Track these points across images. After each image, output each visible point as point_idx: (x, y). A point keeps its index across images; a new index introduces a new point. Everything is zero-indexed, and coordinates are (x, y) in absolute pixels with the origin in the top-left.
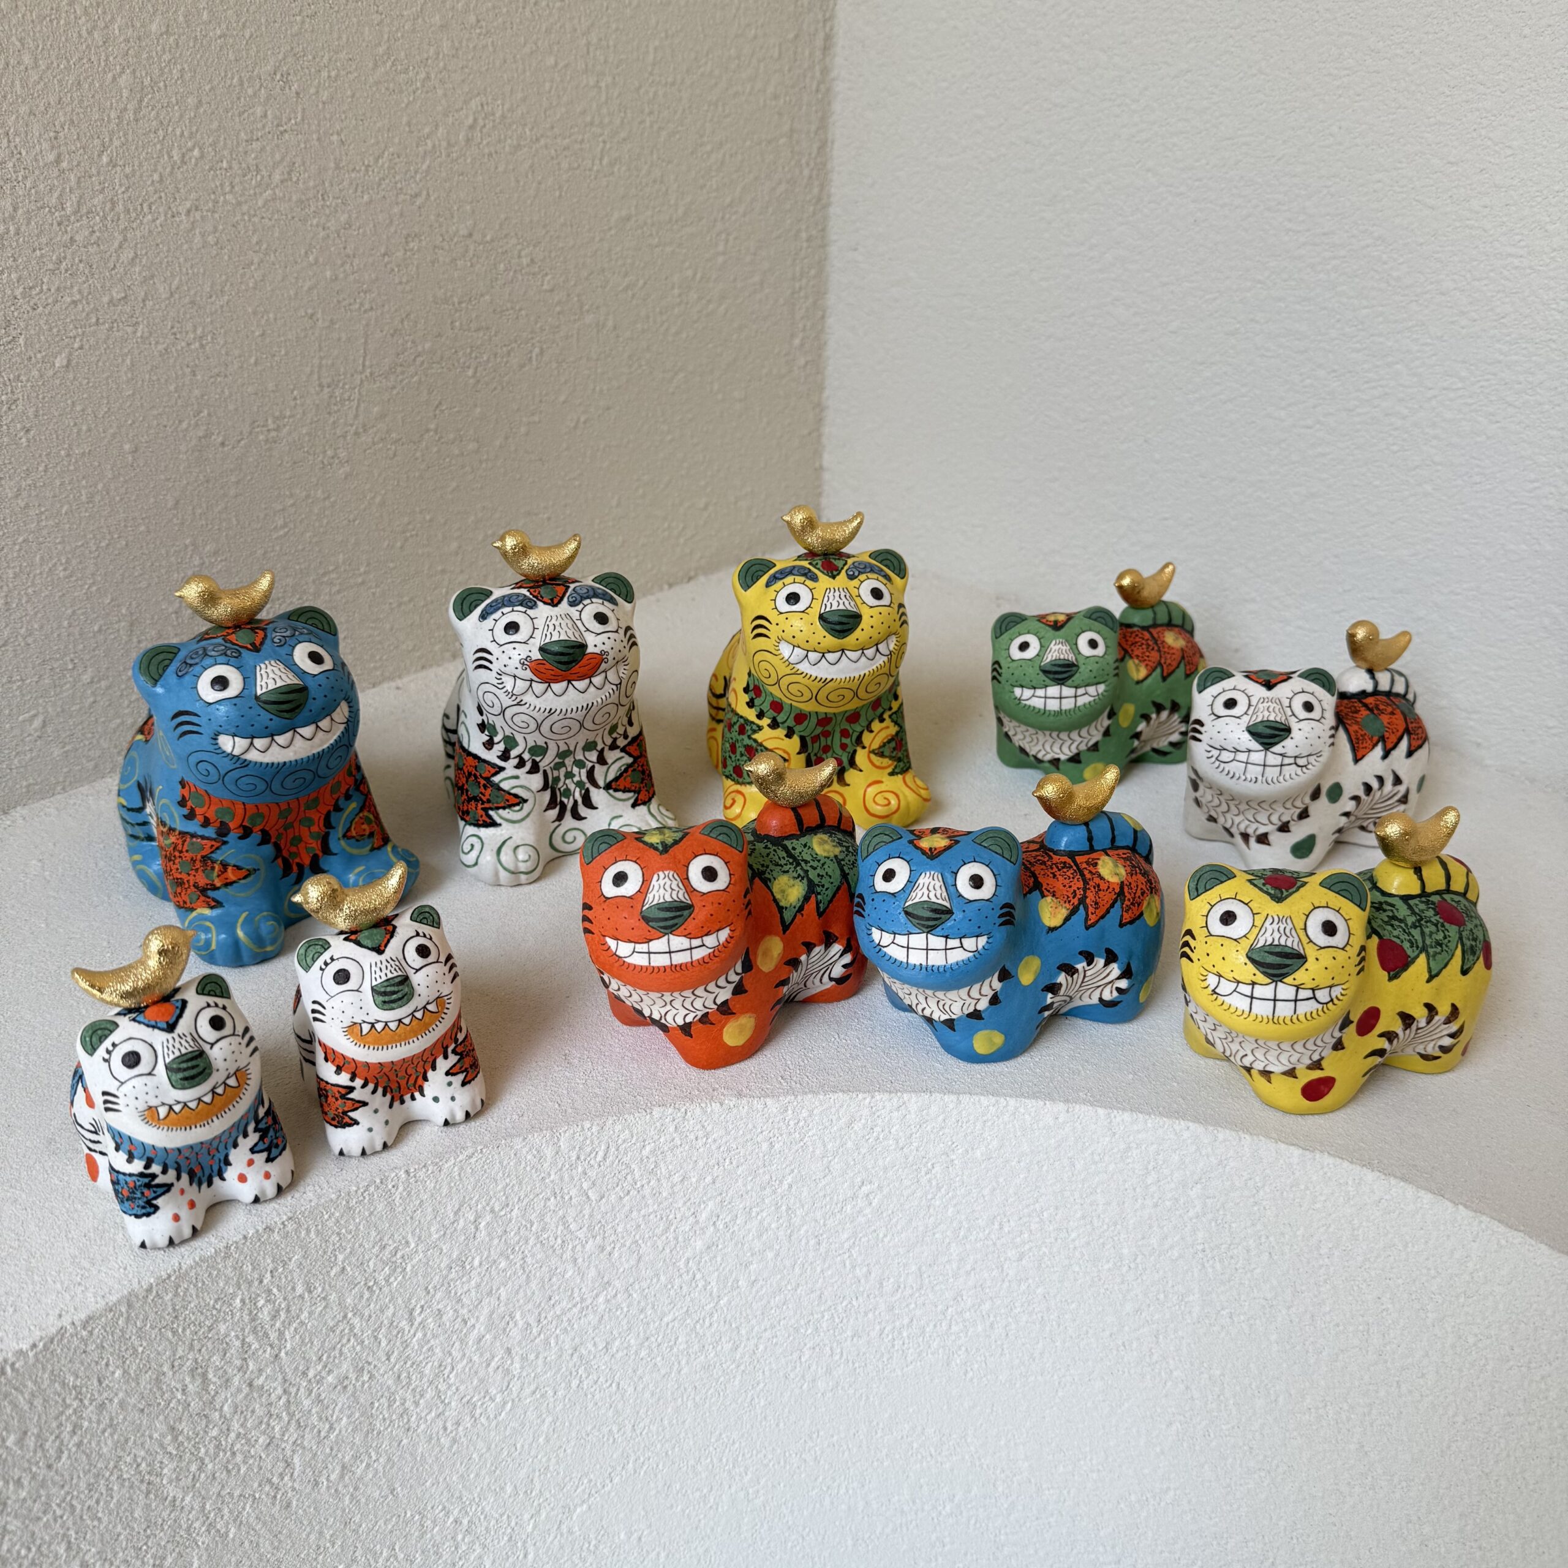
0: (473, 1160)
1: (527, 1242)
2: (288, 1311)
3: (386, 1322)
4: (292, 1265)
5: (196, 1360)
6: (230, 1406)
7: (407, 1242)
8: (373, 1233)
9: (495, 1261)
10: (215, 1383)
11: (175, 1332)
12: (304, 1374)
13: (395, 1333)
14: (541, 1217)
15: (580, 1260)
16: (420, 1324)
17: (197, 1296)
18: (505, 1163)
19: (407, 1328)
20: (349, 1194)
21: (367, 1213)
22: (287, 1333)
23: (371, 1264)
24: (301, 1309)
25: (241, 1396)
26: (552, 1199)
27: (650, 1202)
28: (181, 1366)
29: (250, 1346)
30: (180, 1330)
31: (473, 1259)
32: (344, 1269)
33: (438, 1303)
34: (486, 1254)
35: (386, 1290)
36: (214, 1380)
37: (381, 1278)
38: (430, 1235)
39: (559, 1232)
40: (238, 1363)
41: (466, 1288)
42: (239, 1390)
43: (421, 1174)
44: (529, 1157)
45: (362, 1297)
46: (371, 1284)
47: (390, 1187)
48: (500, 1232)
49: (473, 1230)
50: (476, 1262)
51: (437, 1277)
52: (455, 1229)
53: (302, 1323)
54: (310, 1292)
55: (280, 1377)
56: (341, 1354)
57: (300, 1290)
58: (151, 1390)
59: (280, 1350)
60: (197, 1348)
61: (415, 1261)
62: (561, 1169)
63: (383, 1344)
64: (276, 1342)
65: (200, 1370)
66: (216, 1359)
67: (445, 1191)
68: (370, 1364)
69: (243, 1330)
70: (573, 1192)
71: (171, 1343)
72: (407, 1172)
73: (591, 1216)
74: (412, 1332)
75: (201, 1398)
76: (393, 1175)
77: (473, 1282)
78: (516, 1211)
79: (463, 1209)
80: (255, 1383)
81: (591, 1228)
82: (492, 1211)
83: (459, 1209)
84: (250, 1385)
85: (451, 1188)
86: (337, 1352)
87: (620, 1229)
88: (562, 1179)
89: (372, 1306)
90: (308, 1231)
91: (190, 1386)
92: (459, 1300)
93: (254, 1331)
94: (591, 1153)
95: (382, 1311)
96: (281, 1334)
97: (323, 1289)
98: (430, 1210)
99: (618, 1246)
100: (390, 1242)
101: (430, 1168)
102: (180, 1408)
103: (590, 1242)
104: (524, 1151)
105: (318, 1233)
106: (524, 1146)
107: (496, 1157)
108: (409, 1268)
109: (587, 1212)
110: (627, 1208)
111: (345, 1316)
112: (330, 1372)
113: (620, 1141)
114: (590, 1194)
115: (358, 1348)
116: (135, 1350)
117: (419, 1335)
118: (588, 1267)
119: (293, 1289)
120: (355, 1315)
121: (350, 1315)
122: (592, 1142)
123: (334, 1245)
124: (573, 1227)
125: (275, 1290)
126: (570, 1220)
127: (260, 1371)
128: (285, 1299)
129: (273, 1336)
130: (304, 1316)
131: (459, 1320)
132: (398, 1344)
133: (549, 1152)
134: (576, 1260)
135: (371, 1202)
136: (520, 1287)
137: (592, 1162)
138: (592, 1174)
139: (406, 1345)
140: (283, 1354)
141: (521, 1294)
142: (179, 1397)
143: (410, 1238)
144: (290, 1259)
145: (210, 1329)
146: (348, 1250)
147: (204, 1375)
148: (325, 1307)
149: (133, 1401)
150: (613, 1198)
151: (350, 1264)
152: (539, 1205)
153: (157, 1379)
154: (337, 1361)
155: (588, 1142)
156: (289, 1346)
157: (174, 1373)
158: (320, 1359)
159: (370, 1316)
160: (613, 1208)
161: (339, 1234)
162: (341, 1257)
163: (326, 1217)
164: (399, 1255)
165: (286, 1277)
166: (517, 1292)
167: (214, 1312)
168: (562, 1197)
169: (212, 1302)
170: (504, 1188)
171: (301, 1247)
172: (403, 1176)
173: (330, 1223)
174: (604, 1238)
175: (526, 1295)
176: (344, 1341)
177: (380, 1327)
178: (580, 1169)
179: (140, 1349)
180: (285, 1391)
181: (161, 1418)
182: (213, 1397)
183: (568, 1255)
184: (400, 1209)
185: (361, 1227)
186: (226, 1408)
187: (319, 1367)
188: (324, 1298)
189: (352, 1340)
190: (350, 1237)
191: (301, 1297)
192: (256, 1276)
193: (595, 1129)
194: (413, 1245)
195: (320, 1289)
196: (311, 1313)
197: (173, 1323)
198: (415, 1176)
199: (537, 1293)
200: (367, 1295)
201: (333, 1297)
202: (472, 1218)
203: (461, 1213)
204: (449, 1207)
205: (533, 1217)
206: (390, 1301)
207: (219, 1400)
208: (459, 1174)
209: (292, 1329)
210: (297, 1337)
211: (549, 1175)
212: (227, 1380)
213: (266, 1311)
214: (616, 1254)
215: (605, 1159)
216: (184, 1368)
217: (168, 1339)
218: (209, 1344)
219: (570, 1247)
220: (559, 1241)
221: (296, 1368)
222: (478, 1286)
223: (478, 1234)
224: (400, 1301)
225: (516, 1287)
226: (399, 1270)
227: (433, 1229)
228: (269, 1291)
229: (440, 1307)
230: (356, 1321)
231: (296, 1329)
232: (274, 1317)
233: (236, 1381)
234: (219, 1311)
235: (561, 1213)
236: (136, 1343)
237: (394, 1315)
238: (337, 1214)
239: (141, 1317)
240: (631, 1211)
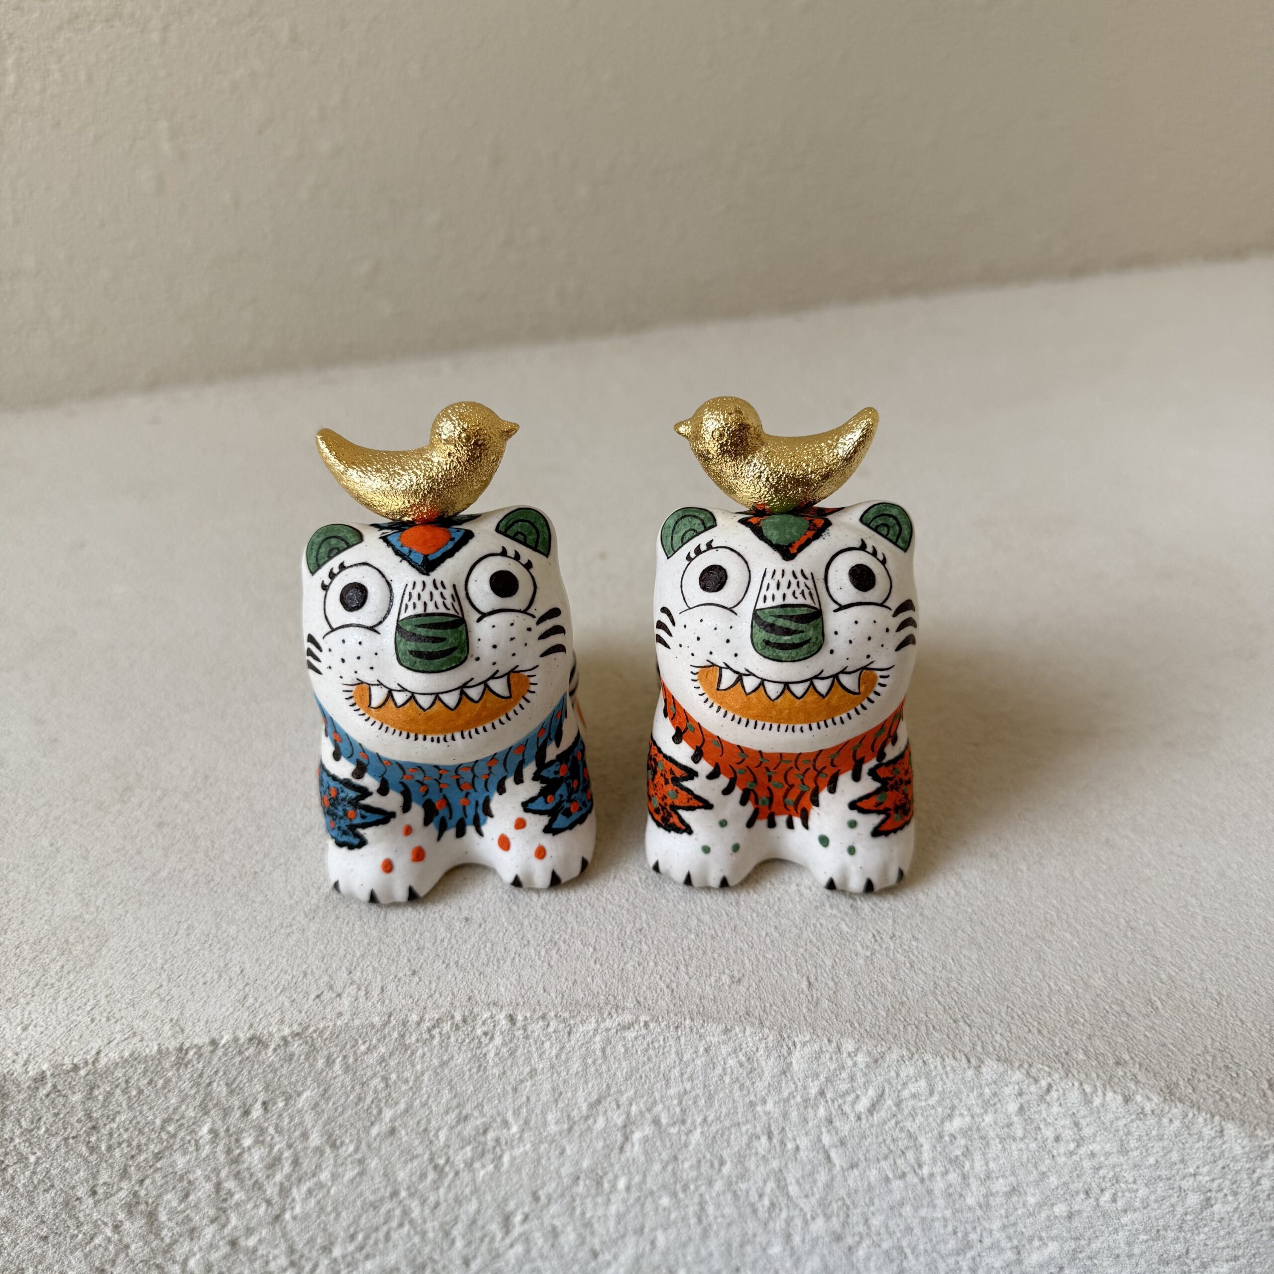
0: (630, 1035)
1: (710, 1183)
2: (296, 1163)
3: (463, 1217)
4: (301, 1102)
5: (135, 1194)
6: (198, 1263)
7: (506, 1124)
8: (446, 1095)
9: (652, 1193)
10: (170, 1229)
11: (92, 1149)
12: (326, 1249)
13: (478, 1234)
14: (740, 1159)
15: (797, 1239)
16: (520, 1235)
17: (130, 1107)
18: (687, 1057)
19: (499, 1236)
20: (405, 1023)
21: (436, 1062)
22: (295, 1191)
23: (442, 1135)
24: (319, 1166)
25: (215, 1256)
26: (764, 1139)
27: (940, 1202)
28: (108, 1196)
29: (230, 1194)
30: (103, 1147)
31: (616, 1178)
32: (392, 1131)
33: (553, 1217)
34: (637, 1179)
35: (466, 1177)
36: (170, 1224)
37: (459, 1161)
38: (545, 1124)
39: (768, 1190)
40: (212, 1212)
41: (600, 1212)
42: (212, 1246)
43: (536, 1028)
44: (731, 1062)
45: (423, 1176)
46: (441, 1161)
47: (479, 1032)
48: (665, 1156)
49: (619, 1137)
50: (621, 1184)
51: (553, 1185)
52: (589, 1129)
53: (320, 1185)
54: (334, 1146)
55: (283, 1246)
56: (387, 1237)
57: (315, 1140)
58: (56, 1216)
59: (283, 1210)
60: (136, 1176)
61: (518, 1151)
62: (787, 1100)
63: (459, 1244)
64: (276, 1199)
65: (142, 1207)
66: (171, 1198)
67: (576, 1066)
68: (434, 1261)
69: (217, 1171)
70: (804, 1142)
71: (86, 1161)
72: (512, 1019)
73: (829, 1186)
74: (508, 1241)
75: (147, 1243)
76: (486, 1015)
77: (613, 1209)
78: (696, 1136)
79: (605, 1104)
80: (242, 1242)
81: (823, 1203)
82: (656, 1122)
83: (599, 1101)
84: (233, 1243)
85: (586, 1067)
86: (381, 1235)
87: (876, 1222)
88: (785, 1115)
89: (442, 1191)
90: (330, 1062)
91: (127, 1225)
92: (588, 1224)
93: (237, 1175)
94: (847, 1093)
95: (458, 1201)
96: (284, 1191)
97: (357, 1150)
98: (547, 1086)
99: (866, 1242)
100: (476, 1114)
101: (553, 1024)
102: (111, 1248)
103: (820, 1222)
104: (724, 1050)
105: (347, 1069)
106: (724, 1042)
107: (671, 1042)
108: (506, 1159)
109: (822, 1177)
110: (897, 1196)
111: (395, 1194)
112: (367, 1257)
113: (906, 1094)
114: (833, 1154)
115: (417, 1239)
116: (22, 1159)
117: (519, 1248)
118: (810, 1253)
119: (305, 1136)
120: (411, 1195)
121: (403, 1194)
122: (852, 1079)
123: (376, 1091)
124: (793, 1189)
125: (271, 1130)
126: (791, 1179)
127: (249, 1232)
128: (290, 1146)
129: (271, 1190)
130: (325, 1176)
131: (586, 1248)
132: (484, 1248)
133: (769, 1067)
134: (788, 1237)
135: (444, 1045)
136: (690, 1239)
137: (847, 1108)
138: (844, 1127)
139: (496, 1256)
140: (287, 1216)
141: (691, 1249)
142: (109, 1234)
143: (510, 1116)
144: (299, 1094)
145: (158, 1156)
146: (402, 1106)
147: (151, 1216)
148: (361, 1174)
149: (25, 1223)
150: (873, 1174)
151: (405, 1125)
152: (738, 1140)
153: (66, 1204)
154: (381, 1246)
155: (844, 1075)
156: (298, 1210)
157: (96, 1203)
158: (352, 1237)
159: (437, 1205)
160: (870, 1188)
161: (385, 1079)
162: (388, 1114)
163: (363, 1048)
164: (491, 1135)
165: (292, 1118)
166: (684, 1245)
167: (164, 1136)
168: (783, 1143)
169: (158, 1122)
170: (681, 1097)
171: (318, 1081)
172: (504, 1023)
173: (372, 1059)
174: (845, 1224)
175: (698, 1252)
176: (394, 1224)
177: (456, 1220)
178: (822, 1112)
179: (32, 1159)
180: (292, 1264)
181: (78, 1254)
182: (170, 1246)
183: (778, 1224)
184: (496, 1071)
185: (426, 1077)
186: (192, 1263)
187: (351, 1248)
188: (361, 1161)
189: (406, 1228)
190: (404, 1088)
191: (319, 1151)
192: (237, 1104)
193: (861, 1059)
194: (514, 1129)
195: (351, 1148)
196: (334, 1177)
197: (88, 1135)
198: (525, 1028)
199: (716, 1255)
200: (431, 1176)
201: (373, 1164)
202: (620, 1122)
203: (601, 1109)
204: (580, 1093)
205: (726, 1154)
206: (472, 1193)
207: (180, 1251)
208: (603, 1050)
209: (304, 1188)
210: (312, 1202)
211: (764, 1102)
212: (192, 1230)
213: (256, 1156)
214: (861, 1253)
215: (872, 1109)
216: (114, 1199)
217: (80, 1155)
218: (158, 1176)
219: (784, 1215)
220: (766, 1202)
221: (311, 1241)
222: (620, 1217)
223: (628, 1147)
224: (488, 1197)
225: (684, 1238)
226: (489, 1156)
227: (550, 1117)
228: (262, 1131)
229: (557, 1223)
230: (415, 1205)
231: (310, 1192)
232: (273, 1164)
233: (209, 1232)
234: (174, 1136)
235: (775, 1164)
236: (24, 1149)
237: (478, 1212)
238: (382, 1050)
239: (28, 1114)
240: (902, 1204)
